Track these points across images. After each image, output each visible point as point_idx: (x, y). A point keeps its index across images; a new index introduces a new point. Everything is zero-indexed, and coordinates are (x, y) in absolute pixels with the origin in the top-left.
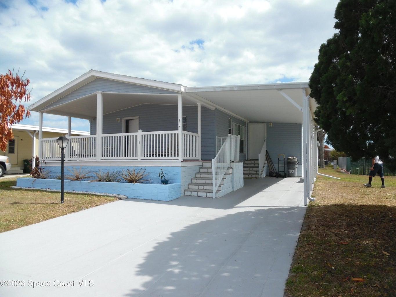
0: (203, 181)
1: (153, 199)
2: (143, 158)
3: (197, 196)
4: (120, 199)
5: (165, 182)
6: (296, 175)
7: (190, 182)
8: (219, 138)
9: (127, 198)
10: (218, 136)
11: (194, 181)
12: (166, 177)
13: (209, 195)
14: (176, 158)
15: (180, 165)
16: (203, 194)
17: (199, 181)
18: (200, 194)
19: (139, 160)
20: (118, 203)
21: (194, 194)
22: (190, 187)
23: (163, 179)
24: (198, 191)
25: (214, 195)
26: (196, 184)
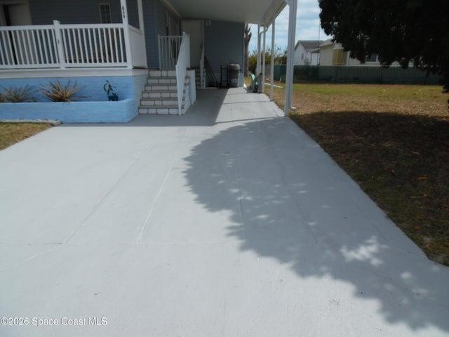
0: (158, 95)
1: (103, 121)
2: (69, 64)
3: (157, 114)
4: (53, 125)
5: (114, 98)
6: (238, 84)
7: (141, 97)
8: (162, 37)
9: (62, 124)
10: (161, 35)
11: (145, 95)
12: (115, 91)
13: (173, 111)
14: (123, 64)
15: (130, 74)
16: (165, 111)
17: (152, 95)
18: (160, 111)
19: (63, 68)
20: (51, 131)
21: (153, 111)
22: (143, 103)
23: (111, 94)
24: (156, 107)
25: (180, 112)
26: (149, 99)
